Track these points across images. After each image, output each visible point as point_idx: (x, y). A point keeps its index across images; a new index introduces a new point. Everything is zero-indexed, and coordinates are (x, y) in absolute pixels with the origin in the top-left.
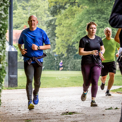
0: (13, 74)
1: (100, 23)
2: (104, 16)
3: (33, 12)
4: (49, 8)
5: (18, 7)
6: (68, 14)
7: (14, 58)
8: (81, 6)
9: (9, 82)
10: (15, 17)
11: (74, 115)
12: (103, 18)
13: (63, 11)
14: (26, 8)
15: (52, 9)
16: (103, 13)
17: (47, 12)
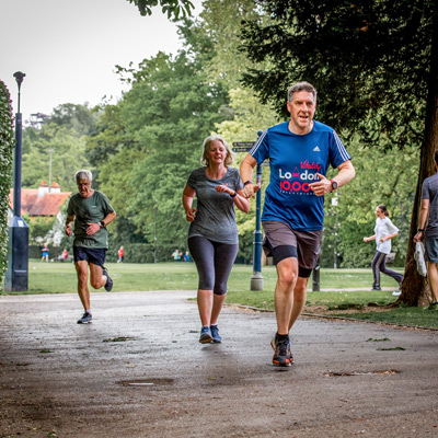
0: (20, 268)
1: (178, 178)
2: (184, 167)
3: (57, 157)
4: (87, 152)
5: (31, 148)
6: (119, 160)
7: (23, 239)
8: (143, 148)
9: (13, 282)
10: (27, 166)
11: (128, 342)
12: (183, 170)
13: (111, 157)
14: (46, 150)
15: (91, 152)
16: (183, 161)
17: (82, 157)
